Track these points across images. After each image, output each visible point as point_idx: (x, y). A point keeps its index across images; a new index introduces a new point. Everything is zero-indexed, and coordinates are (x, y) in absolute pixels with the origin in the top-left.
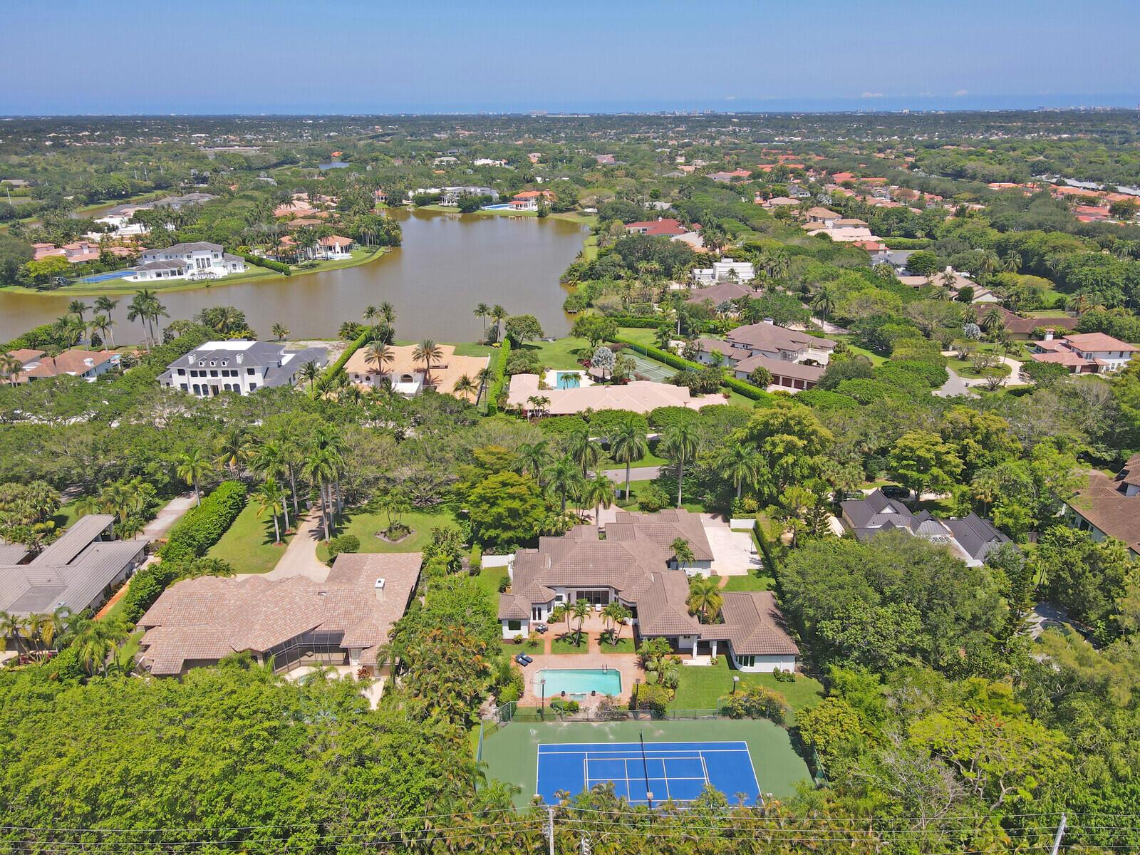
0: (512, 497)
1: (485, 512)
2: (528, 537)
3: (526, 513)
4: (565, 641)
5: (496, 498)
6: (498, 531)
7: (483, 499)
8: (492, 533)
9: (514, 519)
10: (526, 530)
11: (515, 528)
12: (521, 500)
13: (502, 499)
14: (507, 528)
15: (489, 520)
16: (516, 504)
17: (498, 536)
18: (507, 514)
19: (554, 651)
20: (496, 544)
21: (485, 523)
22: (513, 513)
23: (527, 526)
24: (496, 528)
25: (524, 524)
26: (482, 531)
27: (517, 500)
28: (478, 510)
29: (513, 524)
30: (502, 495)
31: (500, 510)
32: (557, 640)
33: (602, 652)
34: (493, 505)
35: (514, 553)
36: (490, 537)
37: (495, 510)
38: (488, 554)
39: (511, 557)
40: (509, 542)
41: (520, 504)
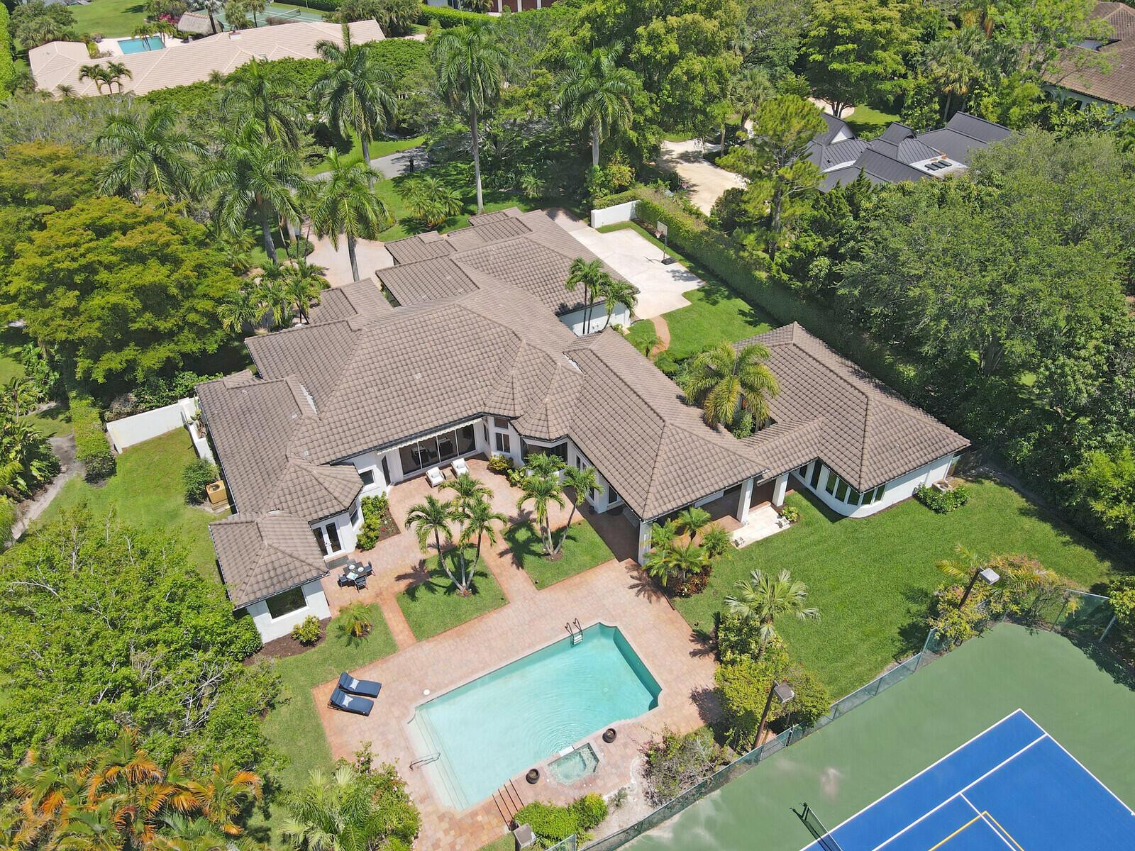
0: (134, 257)
1: (71, 312)
2: (212, 348)
3: (187, 290)
4: (431, 588)
5: (90, 269)
6: (129, 352)
7: (53, 279)
8: (113, 361)
9: (160, 313)
10: (201, 333)
11: (171, 335)
12: (163, 260)
13: (109, 267)
14: (149, 338)
15: (91, 331)
16: (155, 274)
17: (131, 365)
18: (136, 304)
19: (420, 631)
20: (131, 385)
21: (82, 341)
22: (155, 299)
23: (203, 322)
24: (119, 347)
25: (192, 317)
26: (82, 364)
27: (153, 263)
28: (47, 313)
29: (163, 325)
30: (107, 258)
31: (114, 298)
32: (411, 592)
33: (540, 585)
34: (87, 289)
35: (191, 393)
36: (109, 374)
37: (97, 301)
38: (119, 416)
39: (188, 407)
40: (168, 371)
41: (165, 270)
